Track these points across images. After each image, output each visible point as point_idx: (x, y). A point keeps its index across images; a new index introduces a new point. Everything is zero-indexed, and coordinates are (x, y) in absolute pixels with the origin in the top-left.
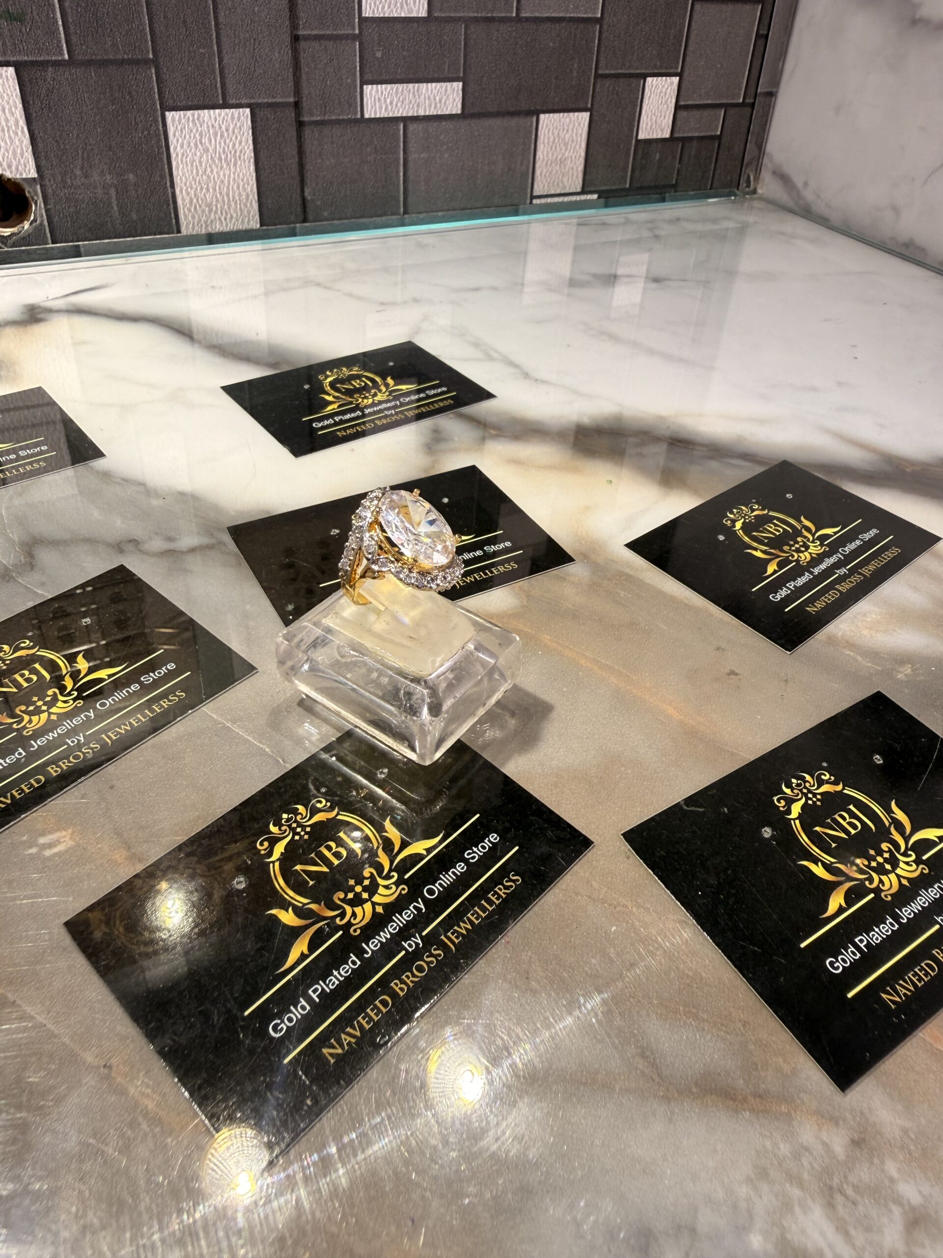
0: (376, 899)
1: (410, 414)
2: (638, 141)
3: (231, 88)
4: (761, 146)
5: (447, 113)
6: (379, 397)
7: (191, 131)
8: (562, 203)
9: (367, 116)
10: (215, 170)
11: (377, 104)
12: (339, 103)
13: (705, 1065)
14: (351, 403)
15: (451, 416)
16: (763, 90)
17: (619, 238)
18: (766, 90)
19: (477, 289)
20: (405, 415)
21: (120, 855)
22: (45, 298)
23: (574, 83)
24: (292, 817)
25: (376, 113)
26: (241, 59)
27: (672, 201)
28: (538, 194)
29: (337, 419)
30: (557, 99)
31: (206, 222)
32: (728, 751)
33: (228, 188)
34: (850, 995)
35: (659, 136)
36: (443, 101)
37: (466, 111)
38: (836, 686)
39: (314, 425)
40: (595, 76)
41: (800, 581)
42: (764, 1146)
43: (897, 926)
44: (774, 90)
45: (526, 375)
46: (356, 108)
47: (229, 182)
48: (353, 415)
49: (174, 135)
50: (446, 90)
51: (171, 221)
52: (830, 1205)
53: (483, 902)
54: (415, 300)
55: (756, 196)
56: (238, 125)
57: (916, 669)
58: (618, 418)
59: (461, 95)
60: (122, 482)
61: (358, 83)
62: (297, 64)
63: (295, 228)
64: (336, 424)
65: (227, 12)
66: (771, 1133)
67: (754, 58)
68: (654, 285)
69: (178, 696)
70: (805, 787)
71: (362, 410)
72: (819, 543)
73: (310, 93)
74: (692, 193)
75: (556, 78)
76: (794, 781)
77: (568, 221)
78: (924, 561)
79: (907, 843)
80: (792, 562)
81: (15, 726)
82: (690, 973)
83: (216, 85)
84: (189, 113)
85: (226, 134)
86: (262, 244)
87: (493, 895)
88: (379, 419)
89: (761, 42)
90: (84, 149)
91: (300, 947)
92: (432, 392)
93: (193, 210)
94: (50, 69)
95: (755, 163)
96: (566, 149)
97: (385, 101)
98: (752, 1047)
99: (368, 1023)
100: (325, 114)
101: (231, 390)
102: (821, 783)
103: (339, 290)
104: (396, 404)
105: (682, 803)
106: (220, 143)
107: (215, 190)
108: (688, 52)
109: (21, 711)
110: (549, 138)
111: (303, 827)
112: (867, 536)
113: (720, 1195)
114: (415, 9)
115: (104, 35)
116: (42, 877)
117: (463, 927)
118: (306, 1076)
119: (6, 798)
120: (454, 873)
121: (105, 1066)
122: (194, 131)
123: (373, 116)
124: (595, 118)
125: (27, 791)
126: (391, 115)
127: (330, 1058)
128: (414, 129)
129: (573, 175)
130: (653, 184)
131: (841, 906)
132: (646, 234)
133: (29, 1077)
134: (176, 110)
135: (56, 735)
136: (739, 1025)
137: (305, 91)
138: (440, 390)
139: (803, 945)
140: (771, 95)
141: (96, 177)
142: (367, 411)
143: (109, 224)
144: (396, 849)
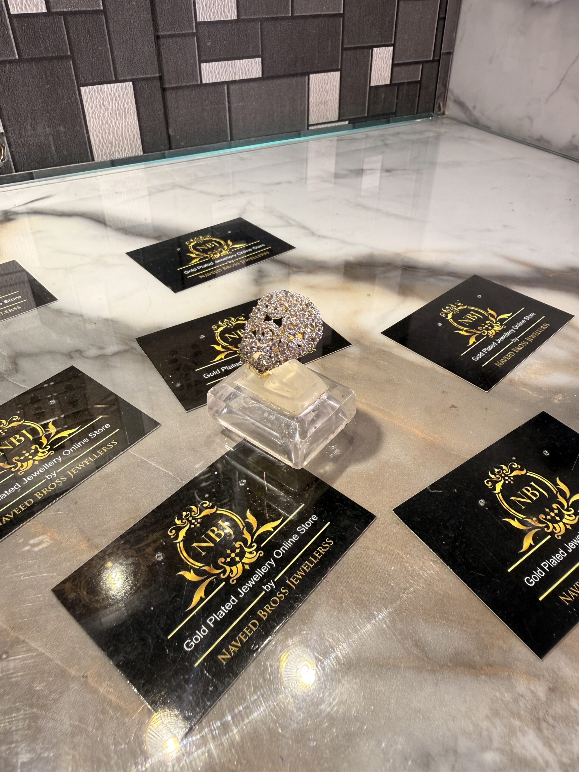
0: (245, 560)
1: (244, 262)
2: (371, 88)
3: (119, 70)
4: (445, 86)
5: (253, 77)
6: (224, 253)
7: (97, 98)
8: (327, 128)
9: (204, 82)
10: (113, 121)
11: (210, 74)
12: (187, 75)
13: (455, 648)
14: (207, 257)
15: (268, 261)
16: (444, 51)
17: (363, 147)
18: (447, 51)
19: (279, 183)
20: (241, 263)
21: (84, 546)
22: (13, 206)
23: (329, 54)
24: (189, 514)
25: (209, 80)
26: (125, 52)
27: (394, 122)
28: (312, 123)
29: (199, 268)
30: (320, 65)
31: (109, 154)
32: (454, 454)
33: (122, 131)
34: (541, 599)
35: (383, 84)
36: (250, 70)
37: (265, 76)
38: (517, 410)
39: (185, 272)
40: (342, 49)
41: (490, 348)
42: (495, 696)
43: (566, 554)
44: (452, 51)
45: (313, 234)
46: (197, 77)
47: (122, 128)
48: (208, 265)
49: (87, 101)
50: (252, 63)
51: (88, 154)
52: (539, 729)
53: (310, 558)
54: (242, 193)
55: (444, 116)
56: (126, 92)
57: (565, 396)
58: (371, 256)
59: (261, 66)
60: (69, 315)
61: (198, 62)
62: (159, 52)
63: (164, 154)
64: (198, 271)
65: (115, 24)
66: (499, 688)
67: (438, 32)
68: (387, 174)
69: (113, 444)
70: (503, 473)
71: (214, 261)
72: (499, 324)
73: (168, 71)
74: (405, 117)
75: (318, 52)
76: (496, 470)
77: (331, 139)
78: (564, 330)
79: (568, 503)
80: (484, 336)
81: (13, 470)
82: (442, 593)
83: (110, 70)
84: (95, 87)
85: (118, 99)
86: (145, 164)
87: (316, 553)
88: (225, 266)
89: (441, 22)
90: (32, 113)
91: (199, 594)
92: (256, 248)
93: (101, 146)
94: (8, 65)
95: (443, 96)
96: (327, 95)
97: (215, 72)
98: (483, 635)
99: (245, 637)
100: (179, 82)
101: (133, 255)
102: (512, 470)
103: (194, 190)
104: (234, 257)
105: (429, 488)
106: (115, 104)
107: (114, 133)
108: (398, 31)
109: (16, 460)
110: (316, 89)
111: (196, 520)
112: (528, 318)
113: (471, 728)
114: (229, 15)
115: (39, 42)
116: (36, 562)
117: (300, 574)
118: (209, 674)
119: (10, 514)
120: (291, 541)
121: (83, 676)
122: (99, 98)
123: (208, 82)
124: (344, 74)
125: (23, 509)
126: (219, 81)
127: (223, 661)
128: (234, 88)
129: (332, 110)
130: (381, 113)
131: (531, 544)
132: (379, 143)
133: (36, 687)
134: (87, 86)
135: (39, 474)
136: (474, 622)
137: (165, 69)
138: (260, 246)
139: (509, 570)
140: (450, 54)
141: (40, 130)
142: (217, 262)
143: (50, 158)
144: (255, 529)
